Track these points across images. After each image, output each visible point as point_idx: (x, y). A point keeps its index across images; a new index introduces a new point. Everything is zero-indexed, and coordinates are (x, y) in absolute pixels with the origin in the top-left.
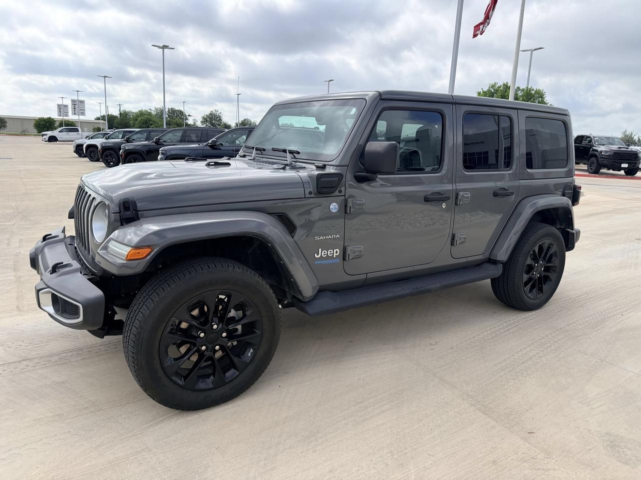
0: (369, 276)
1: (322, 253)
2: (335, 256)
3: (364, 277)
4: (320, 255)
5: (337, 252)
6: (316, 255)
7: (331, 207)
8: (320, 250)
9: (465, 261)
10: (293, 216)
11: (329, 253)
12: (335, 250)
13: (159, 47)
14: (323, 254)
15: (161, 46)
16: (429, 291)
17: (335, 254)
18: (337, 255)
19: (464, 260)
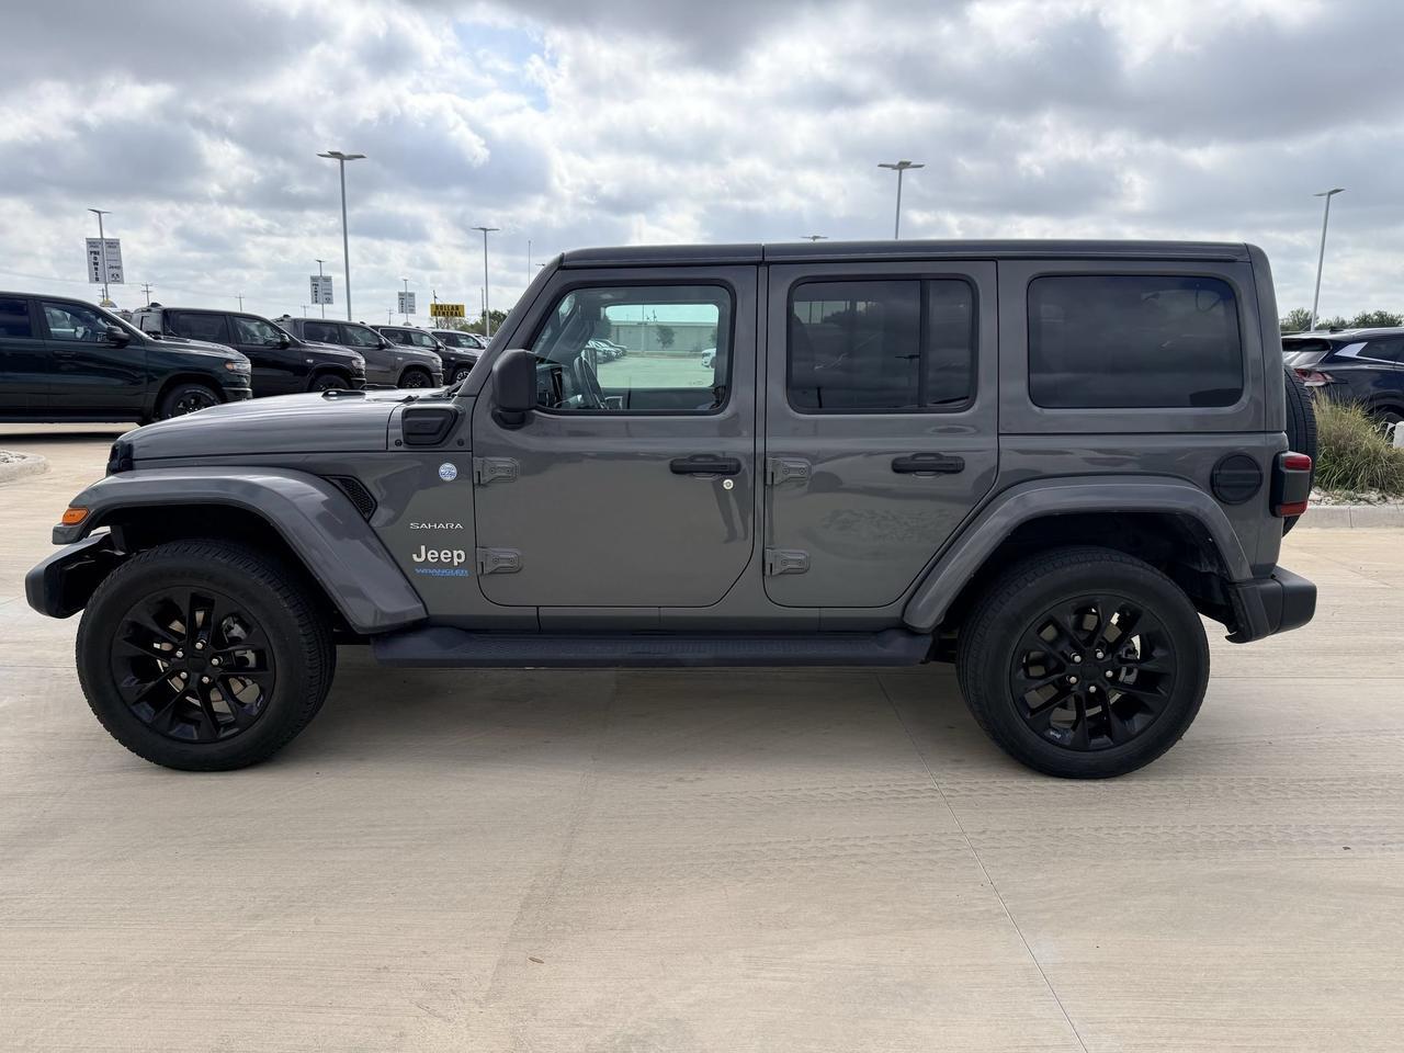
0: (544, 612)
1: (424, 555)
2: (456, 564)
3: (532, 612)
4: (423, 559)
5: (459, 557)
6: (415, 556)
7: (442, 470)
8: (423, 548)
9: (817, 615)
10: (369, 482)
11: (442, 556)
12: (455, 553)
13: (893, 167)
14: (429, 556)
15: (896, 163)
16: (678, 663)
17: (456, 561)
18: (460, 561)
19: (814, 613)
